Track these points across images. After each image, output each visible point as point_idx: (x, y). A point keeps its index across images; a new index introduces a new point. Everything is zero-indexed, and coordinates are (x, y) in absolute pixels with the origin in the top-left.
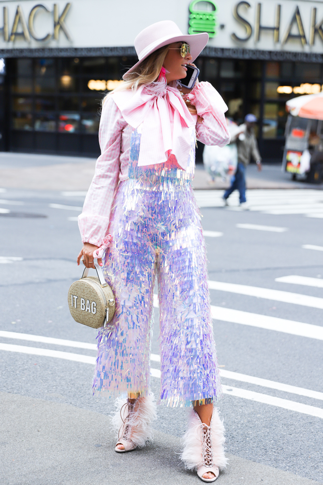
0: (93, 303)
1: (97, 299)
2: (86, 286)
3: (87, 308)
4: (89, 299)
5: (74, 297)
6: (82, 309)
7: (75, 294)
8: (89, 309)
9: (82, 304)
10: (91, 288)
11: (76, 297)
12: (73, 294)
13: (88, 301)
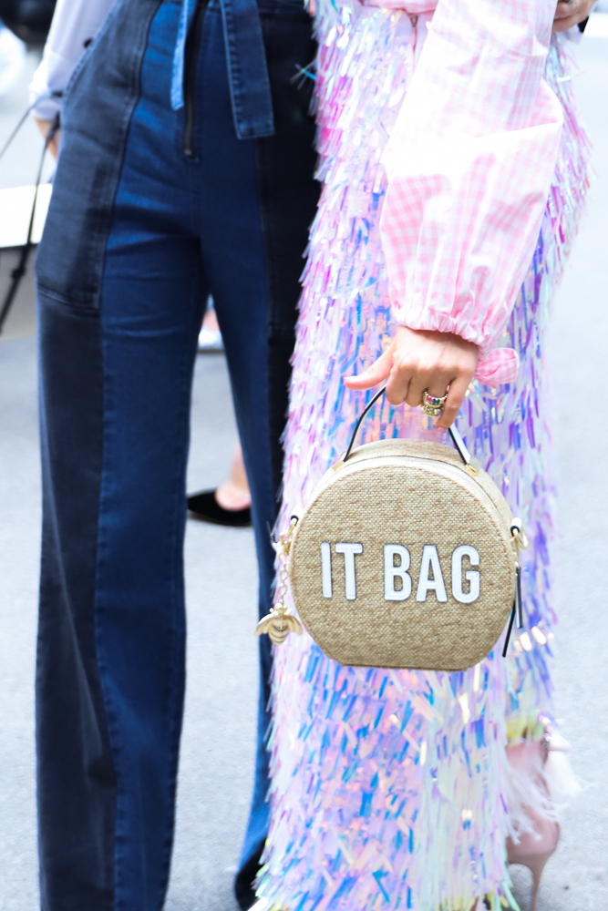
0: (463, 550)
1: (483, 531)
2: (410, 483)
3: (424, 584)
4: (434, 539)
5: (340, 548)
6: (391, 595)
7: (347, 534)
8: (438, 585)
9: (390, 572)
10: (445, 484)
11: (349, 550)
12: (333, 537)
13: (430, 552)
